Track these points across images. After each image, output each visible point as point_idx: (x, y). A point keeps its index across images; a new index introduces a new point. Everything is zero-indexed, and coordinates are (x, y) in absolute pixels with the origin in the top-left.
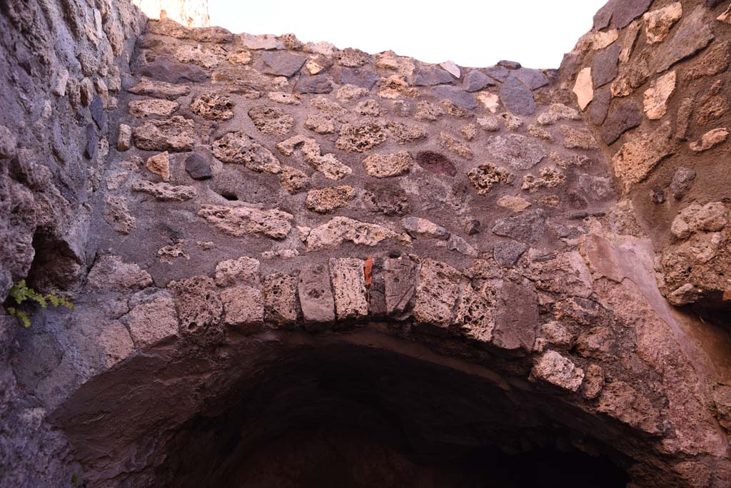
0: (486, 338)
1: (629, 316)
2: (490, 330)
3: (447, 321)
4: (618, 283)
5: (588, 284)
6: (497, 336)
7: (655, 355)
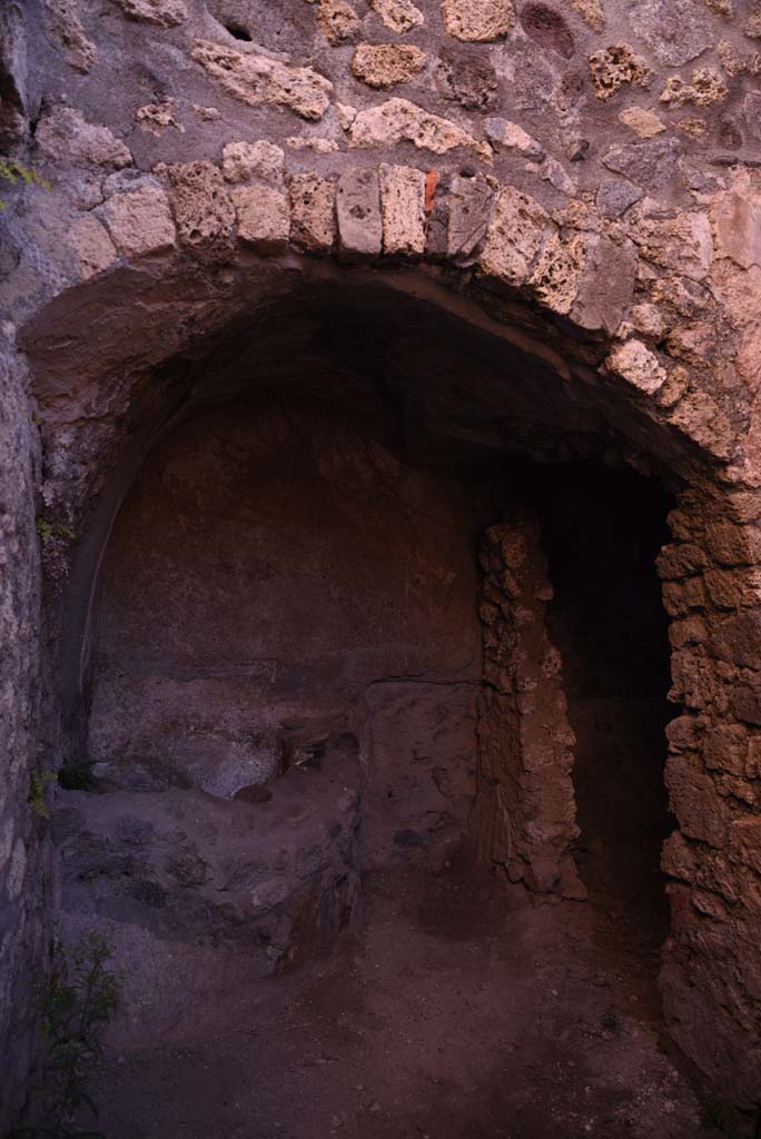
0: (563, 309)
1: (741, 315)
2: (569, 300)
3: (520, 278)
4: (743, 269)
5: (705, 263)
6: (576, 309)
7: (755, 371)
